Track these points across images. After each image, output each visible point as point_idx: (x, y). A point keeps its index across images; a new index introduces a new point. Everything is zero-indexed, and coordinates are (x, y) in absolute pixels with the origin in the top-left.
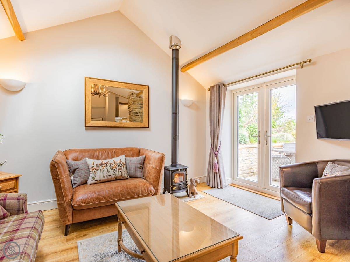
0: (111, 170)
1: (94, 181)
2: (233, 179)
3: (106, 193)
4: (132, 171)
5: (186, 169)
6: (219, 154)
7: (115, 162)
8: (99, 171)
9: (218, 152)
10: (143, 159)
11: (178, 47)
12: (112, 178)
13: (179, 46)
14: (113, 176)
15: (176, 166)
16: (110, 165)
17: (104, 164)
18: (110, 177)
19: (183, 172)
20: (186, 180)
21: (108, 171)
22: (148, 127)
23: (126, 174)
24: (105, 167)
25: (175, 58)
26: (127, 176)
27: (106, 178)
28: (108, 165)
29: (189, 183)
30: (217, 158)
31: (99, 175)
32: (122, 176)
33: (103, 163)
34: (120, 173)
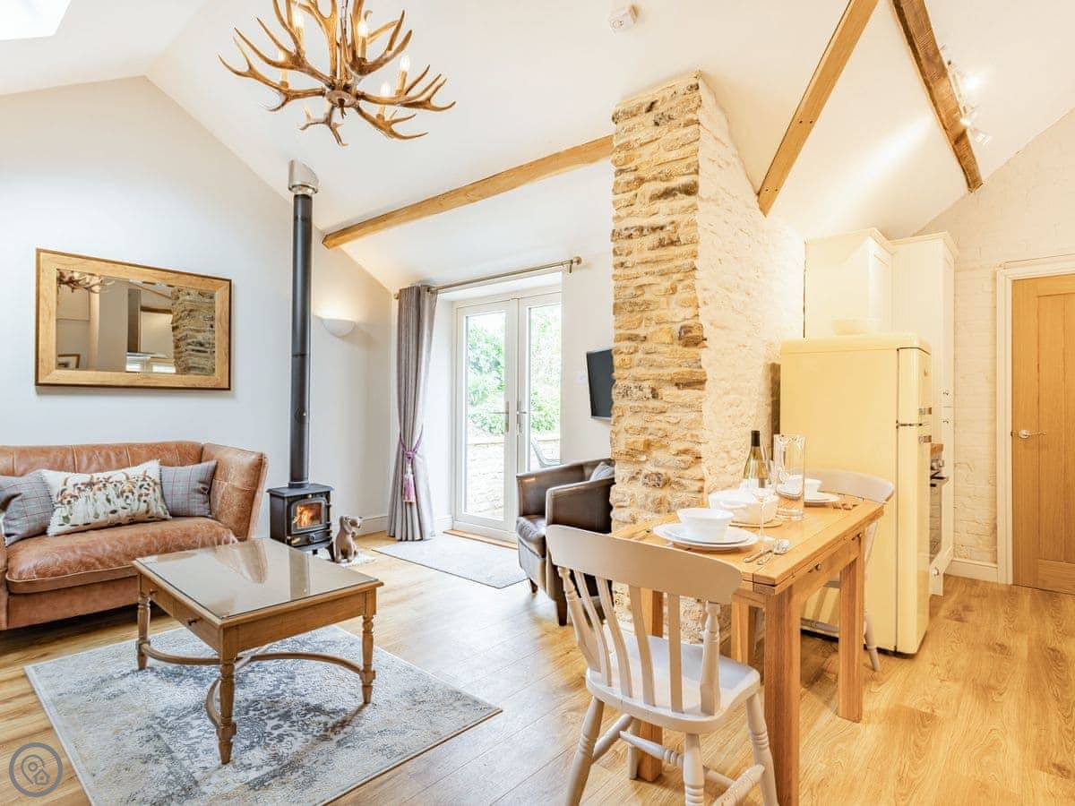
0: (118, 497)
1: (67, 527)
2: (454, 519)
3: (104, 550)
4: (178, 501)
5: (327, 494)
6: (416, 456)
7: (130, 477)
8: (82, 500)
9: (414, 451)
10: (211, 469)
11: (309, 192)
12: (119, 518)
13: (313, 189)
14: (123, 514)
15: (301, 486)
16: (115, 485)
17: (97, 483)
18: (115, 515)
19: (319, 502)
20: (329, 520)
21: (109, 501)
22: (229, 389)
23: (162, 507)
24: (100, 489)
25: (302, 217)
26: (162, 513)
27: (102, 518)
28: (110, 487)
29: (335, 529)
30: (412, 467)
31: (82, 511)
32: (150, 513)
33: (95, 480)
34: (143, 507)
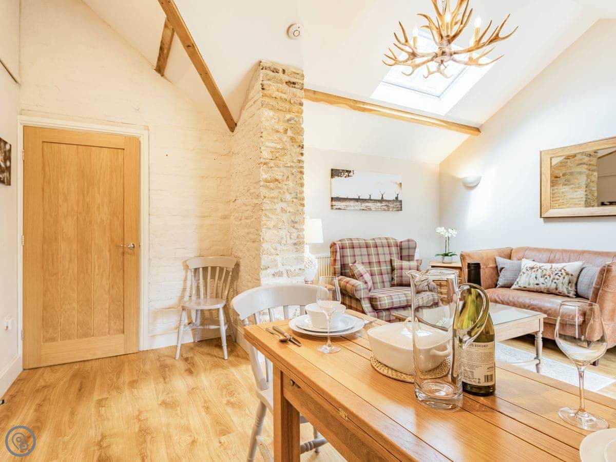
1: (519, 287)
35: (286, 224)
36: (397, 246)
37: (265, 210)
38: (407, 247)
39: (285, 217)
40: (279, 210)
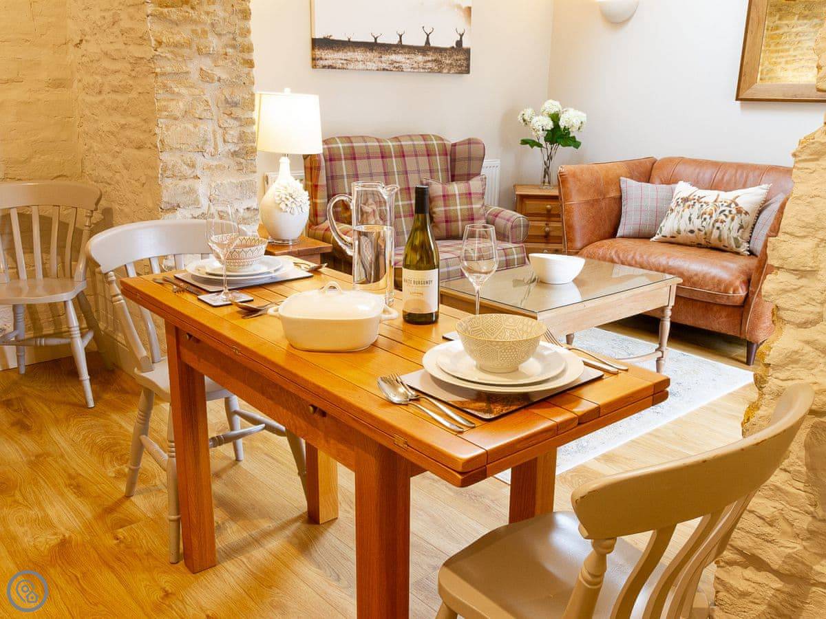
1: (660, 237)
23: (735, 240)
33: (692, 197)
35: (214, 109)
36: (446, 155)
37: (164, 74)
38: (466, 155)
39: (210, 92)
40: (195, 76)
